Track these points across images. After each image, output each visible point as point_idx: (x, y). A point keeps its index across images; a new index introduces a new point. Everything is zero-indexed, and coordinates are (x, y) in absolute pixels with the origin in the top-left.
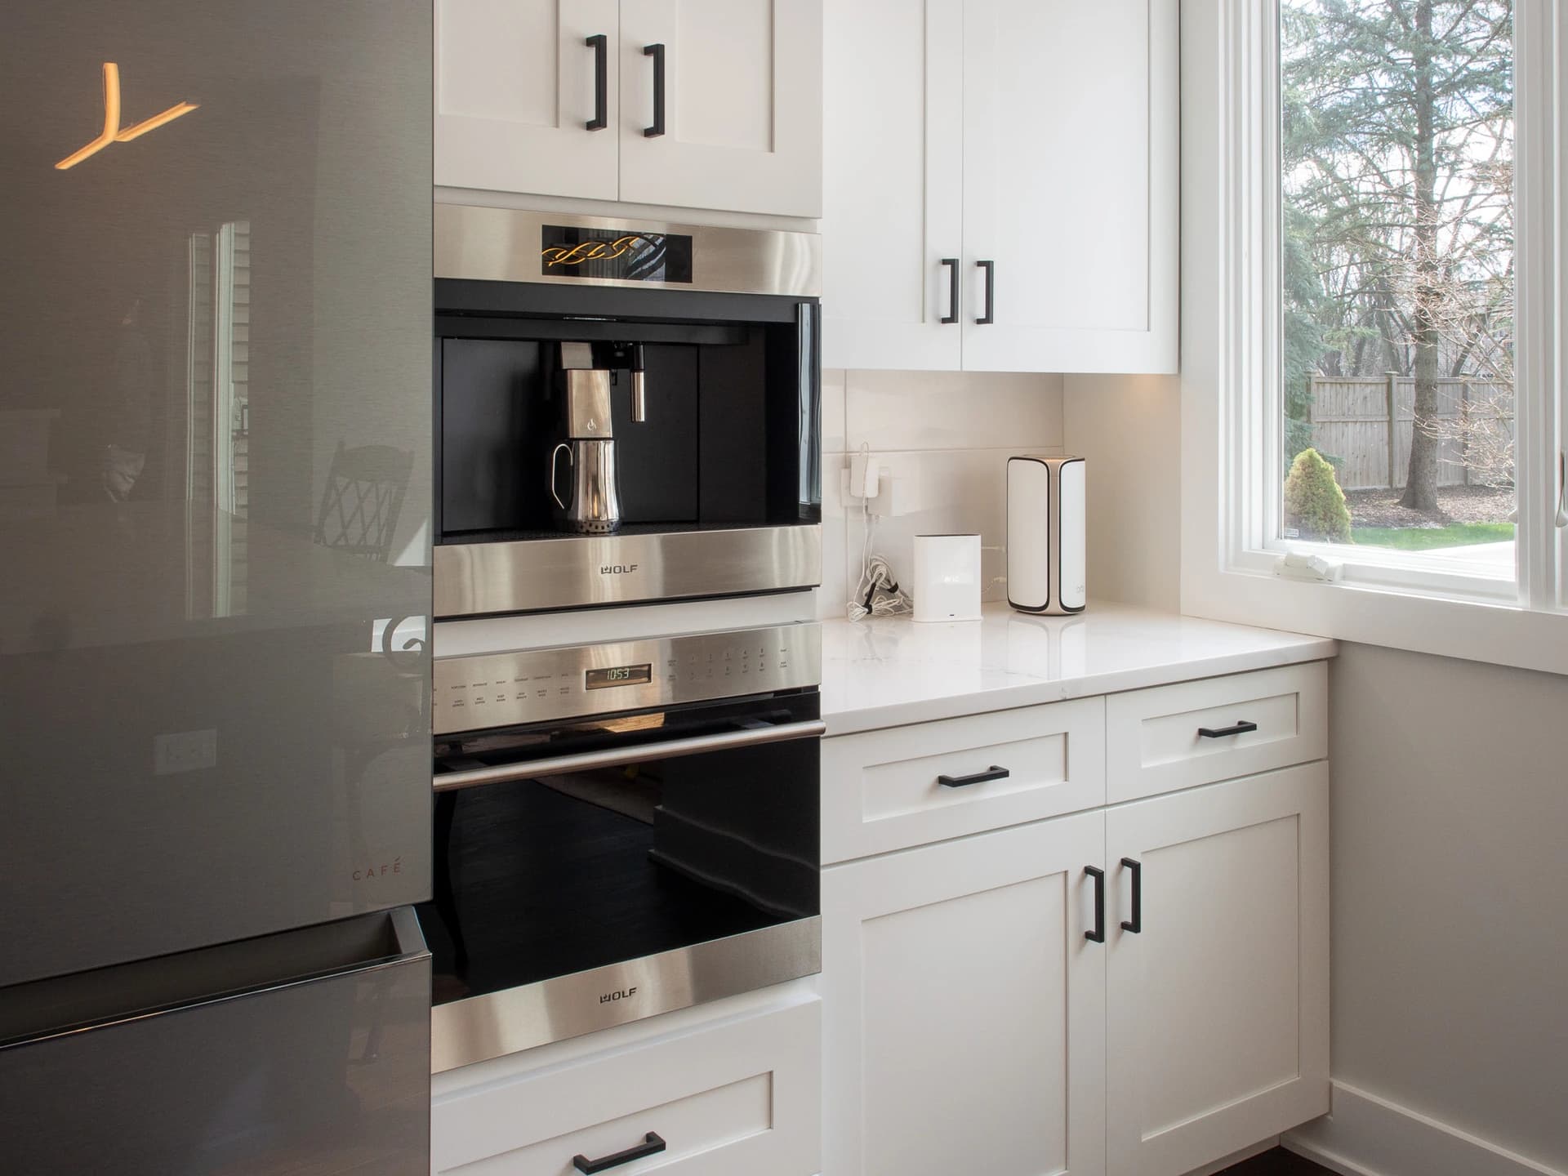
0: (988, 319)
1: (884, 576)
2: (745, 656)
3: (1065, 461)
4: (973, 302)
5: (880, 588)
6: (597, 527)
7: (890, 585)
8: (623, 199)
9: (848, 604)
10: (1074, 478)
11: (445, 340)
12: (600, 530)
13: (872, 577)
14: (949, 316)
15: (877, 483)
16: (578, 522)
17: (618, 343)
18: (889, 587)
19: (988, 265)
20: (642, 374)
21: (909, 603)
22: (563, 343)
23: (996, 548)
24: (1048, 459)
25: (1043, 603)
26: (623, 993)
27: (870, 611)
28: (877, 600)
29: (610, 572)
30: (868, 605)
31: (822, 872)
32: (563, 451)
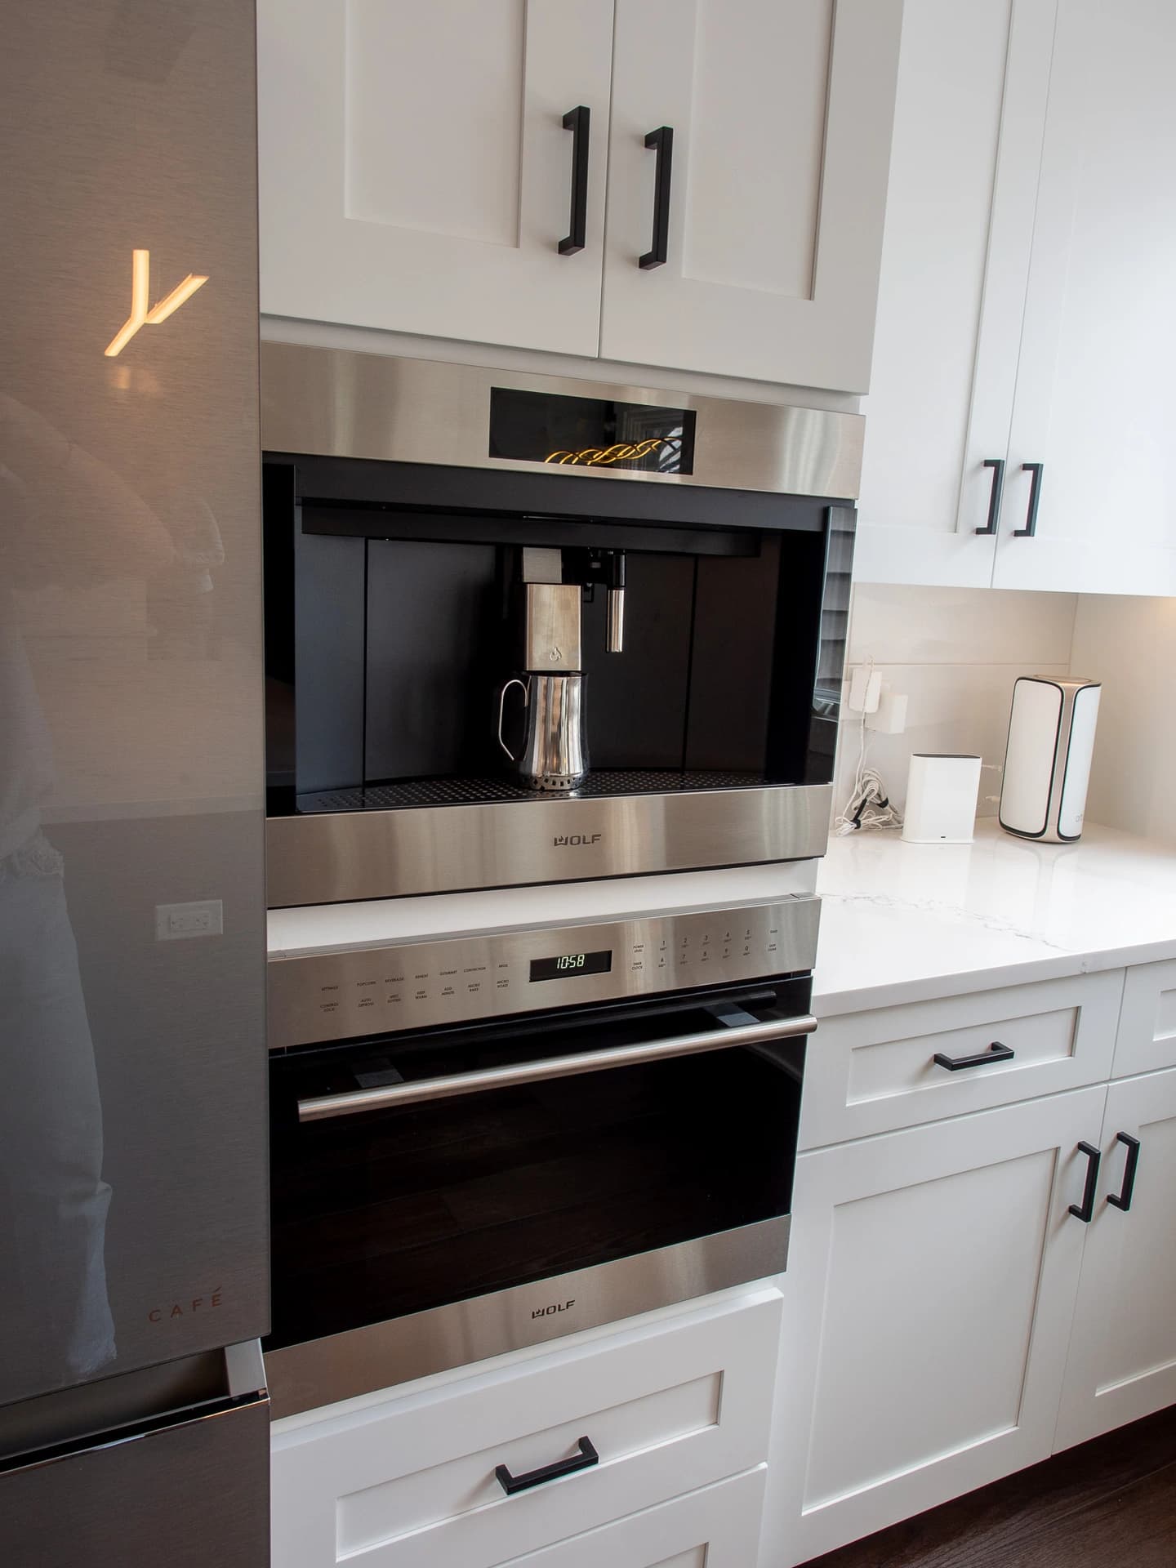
0: (1028, 531)
1: (876, 792)
2: (727, 938)
3: (1082, 686)
4: (1014, 513)
5: (871, 802)
6: (554, 783)
7: (880, 799)
8: (604, 356)
9: (837, 819)
10: (1088, 704)
11: (371, 542)
12: (558, 786)
13: (863, 791)
14: (986, 526)
15: (878, 698)
16: (532, 777)
17: (595, 550)
18: (879, 802)
19: (1036, 469)
20: (622, 592)
21: (898, 818)
22: (525, 549)
23: (992, 767)
24: (1064, 682)
25: (1040, 830)
26: (559, 1306)
27: (859, 826)
28: (866, 814)
29: (566, 844)
30: (856, 820)
31: (798, 1157)
32: (516, 691)
